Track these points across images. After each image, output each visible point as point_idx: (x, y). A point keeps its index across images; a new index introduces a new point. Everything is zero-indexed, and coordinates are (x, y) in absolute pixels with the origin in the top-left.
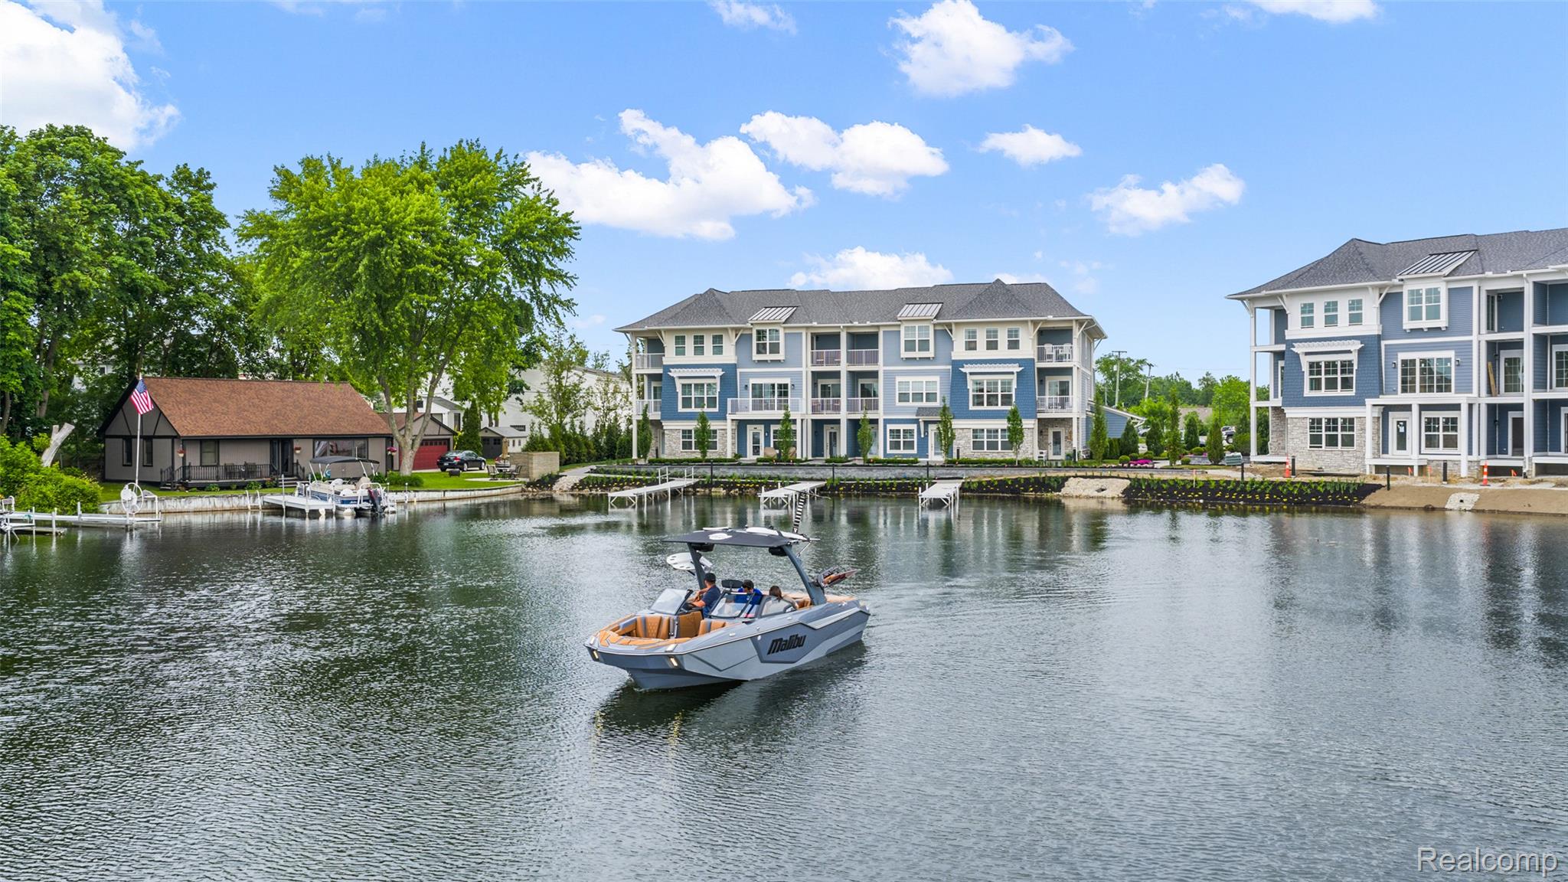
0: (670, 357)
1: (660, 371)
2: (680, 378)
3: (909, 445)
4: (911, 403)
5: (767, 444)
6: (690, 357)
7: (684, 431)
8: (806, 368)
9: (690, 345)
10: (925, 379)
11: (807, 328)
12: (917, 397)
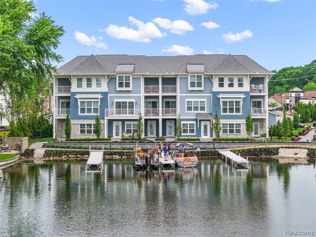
0: (74, 88)
1: (69, 95)
2: (80, 98)
3: (192, 131)
4: (193, 111)
5: (123, 131)
6: (84, 88)
7: (81, 125)
8: (143, 94)
9: (85, 83)
10: (199, 100)
11: (143, 75)
12: (196, 108)
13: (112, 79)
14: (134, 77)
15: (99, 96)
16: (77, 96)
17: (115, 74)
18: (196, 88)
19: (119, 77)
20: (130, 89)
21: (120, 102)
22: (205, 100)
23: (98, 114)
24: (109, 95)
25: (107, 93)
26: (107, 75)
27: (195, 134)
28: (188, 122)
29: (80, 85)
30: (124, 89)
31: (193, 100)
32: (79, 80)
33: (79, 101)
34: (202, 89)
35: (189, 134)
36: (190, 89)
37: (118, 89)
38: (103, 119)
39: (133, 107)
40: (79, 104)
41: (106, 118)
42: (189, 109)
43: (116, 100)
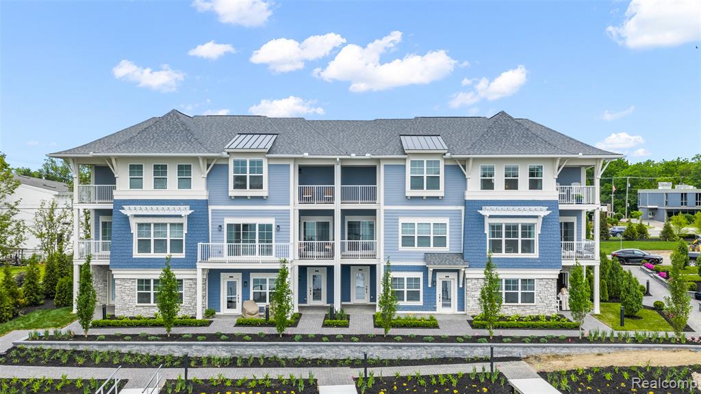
0: (123, 189)
1: (110, 206)
2: (136, 216)
3: (413, 296)
4: (416, 248)
5: (245, 297)
6: (148, 191)
7: (140, 281)
8: (294, 206)
9: (148, 176)
10: (432, 221)
11: (295, 159)
12: (424, 241)
13: (216, 168)
14: (272, 163)
15: (186, 211)
16: (128, 211)
17: (225, 154)
18: (425, 193)
19: (236, 163)
20: (264, 192)
21: (238, 226)
22: (446, 220)
23: (182, 255)
24: (211, 208)
25: (206, 203)
26: (204, 158)
27: (420, 303)
28: (405, 275)
29: (136, 183)
30: (248, 192)
31: (416, 220)
32: (136, 169)
33: (134, 223)
34: (440, 193)
35: (405, 303)
36: (410, 193)
37: (233, 192)
38: (194, 267)
39: (270, 235)
40: (134, 229)
41: (200, 266)
42: (408, 241)
43: (228, 220)
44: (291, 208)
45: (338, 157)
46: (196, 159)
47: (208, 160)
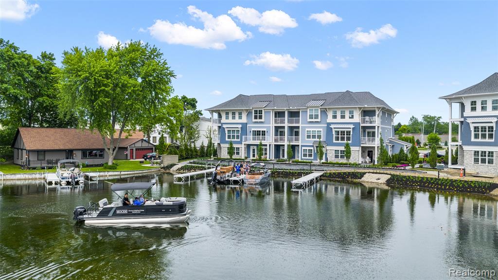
0: (224, 120)
1: (220, 125)
2: (227, 128)
3: (310, 156)
4: (311, 139)
6: (230, 120)
8: (273, 125)
9: (230, 116)
10: (317, 130)
11: (273, 109)
12: (314, 137)
13: (249, 113)
14: (266, 111)
15: (240, 126)
16: (224, 126)
17: (251, 108)
18: (314, 120)
19: (255, 111)
20: (262, 120)
21: (256, 131)
22: (321, 130)
23: (239, 140)
24: (248, 125)
25: (246, 124)
26: (245, 110)
27: (312, 158)
28: (308, 148)
29: (227, 118)
30: (258, 120)
31: (311, 130)
32: (227, 114)
33: (226, 130)
34: (319, 120)
35: (308, 158)
36: (309, 120)
37: (254, 120)
38: (242, 144)
39: (265, 135)
40: (226, 132)
41: (243, 143)
42: (309, 137)
43: (253, 129)
44: (271, 125)
45: (285, 109)
46: (242, 110)
47: (247, 110)
